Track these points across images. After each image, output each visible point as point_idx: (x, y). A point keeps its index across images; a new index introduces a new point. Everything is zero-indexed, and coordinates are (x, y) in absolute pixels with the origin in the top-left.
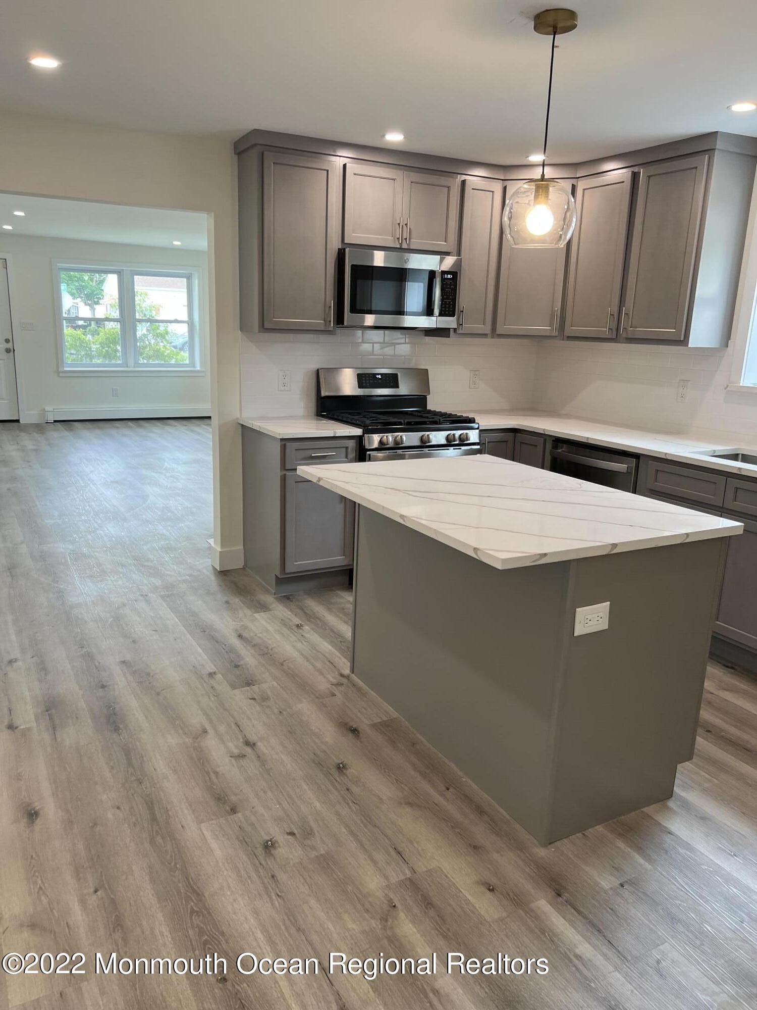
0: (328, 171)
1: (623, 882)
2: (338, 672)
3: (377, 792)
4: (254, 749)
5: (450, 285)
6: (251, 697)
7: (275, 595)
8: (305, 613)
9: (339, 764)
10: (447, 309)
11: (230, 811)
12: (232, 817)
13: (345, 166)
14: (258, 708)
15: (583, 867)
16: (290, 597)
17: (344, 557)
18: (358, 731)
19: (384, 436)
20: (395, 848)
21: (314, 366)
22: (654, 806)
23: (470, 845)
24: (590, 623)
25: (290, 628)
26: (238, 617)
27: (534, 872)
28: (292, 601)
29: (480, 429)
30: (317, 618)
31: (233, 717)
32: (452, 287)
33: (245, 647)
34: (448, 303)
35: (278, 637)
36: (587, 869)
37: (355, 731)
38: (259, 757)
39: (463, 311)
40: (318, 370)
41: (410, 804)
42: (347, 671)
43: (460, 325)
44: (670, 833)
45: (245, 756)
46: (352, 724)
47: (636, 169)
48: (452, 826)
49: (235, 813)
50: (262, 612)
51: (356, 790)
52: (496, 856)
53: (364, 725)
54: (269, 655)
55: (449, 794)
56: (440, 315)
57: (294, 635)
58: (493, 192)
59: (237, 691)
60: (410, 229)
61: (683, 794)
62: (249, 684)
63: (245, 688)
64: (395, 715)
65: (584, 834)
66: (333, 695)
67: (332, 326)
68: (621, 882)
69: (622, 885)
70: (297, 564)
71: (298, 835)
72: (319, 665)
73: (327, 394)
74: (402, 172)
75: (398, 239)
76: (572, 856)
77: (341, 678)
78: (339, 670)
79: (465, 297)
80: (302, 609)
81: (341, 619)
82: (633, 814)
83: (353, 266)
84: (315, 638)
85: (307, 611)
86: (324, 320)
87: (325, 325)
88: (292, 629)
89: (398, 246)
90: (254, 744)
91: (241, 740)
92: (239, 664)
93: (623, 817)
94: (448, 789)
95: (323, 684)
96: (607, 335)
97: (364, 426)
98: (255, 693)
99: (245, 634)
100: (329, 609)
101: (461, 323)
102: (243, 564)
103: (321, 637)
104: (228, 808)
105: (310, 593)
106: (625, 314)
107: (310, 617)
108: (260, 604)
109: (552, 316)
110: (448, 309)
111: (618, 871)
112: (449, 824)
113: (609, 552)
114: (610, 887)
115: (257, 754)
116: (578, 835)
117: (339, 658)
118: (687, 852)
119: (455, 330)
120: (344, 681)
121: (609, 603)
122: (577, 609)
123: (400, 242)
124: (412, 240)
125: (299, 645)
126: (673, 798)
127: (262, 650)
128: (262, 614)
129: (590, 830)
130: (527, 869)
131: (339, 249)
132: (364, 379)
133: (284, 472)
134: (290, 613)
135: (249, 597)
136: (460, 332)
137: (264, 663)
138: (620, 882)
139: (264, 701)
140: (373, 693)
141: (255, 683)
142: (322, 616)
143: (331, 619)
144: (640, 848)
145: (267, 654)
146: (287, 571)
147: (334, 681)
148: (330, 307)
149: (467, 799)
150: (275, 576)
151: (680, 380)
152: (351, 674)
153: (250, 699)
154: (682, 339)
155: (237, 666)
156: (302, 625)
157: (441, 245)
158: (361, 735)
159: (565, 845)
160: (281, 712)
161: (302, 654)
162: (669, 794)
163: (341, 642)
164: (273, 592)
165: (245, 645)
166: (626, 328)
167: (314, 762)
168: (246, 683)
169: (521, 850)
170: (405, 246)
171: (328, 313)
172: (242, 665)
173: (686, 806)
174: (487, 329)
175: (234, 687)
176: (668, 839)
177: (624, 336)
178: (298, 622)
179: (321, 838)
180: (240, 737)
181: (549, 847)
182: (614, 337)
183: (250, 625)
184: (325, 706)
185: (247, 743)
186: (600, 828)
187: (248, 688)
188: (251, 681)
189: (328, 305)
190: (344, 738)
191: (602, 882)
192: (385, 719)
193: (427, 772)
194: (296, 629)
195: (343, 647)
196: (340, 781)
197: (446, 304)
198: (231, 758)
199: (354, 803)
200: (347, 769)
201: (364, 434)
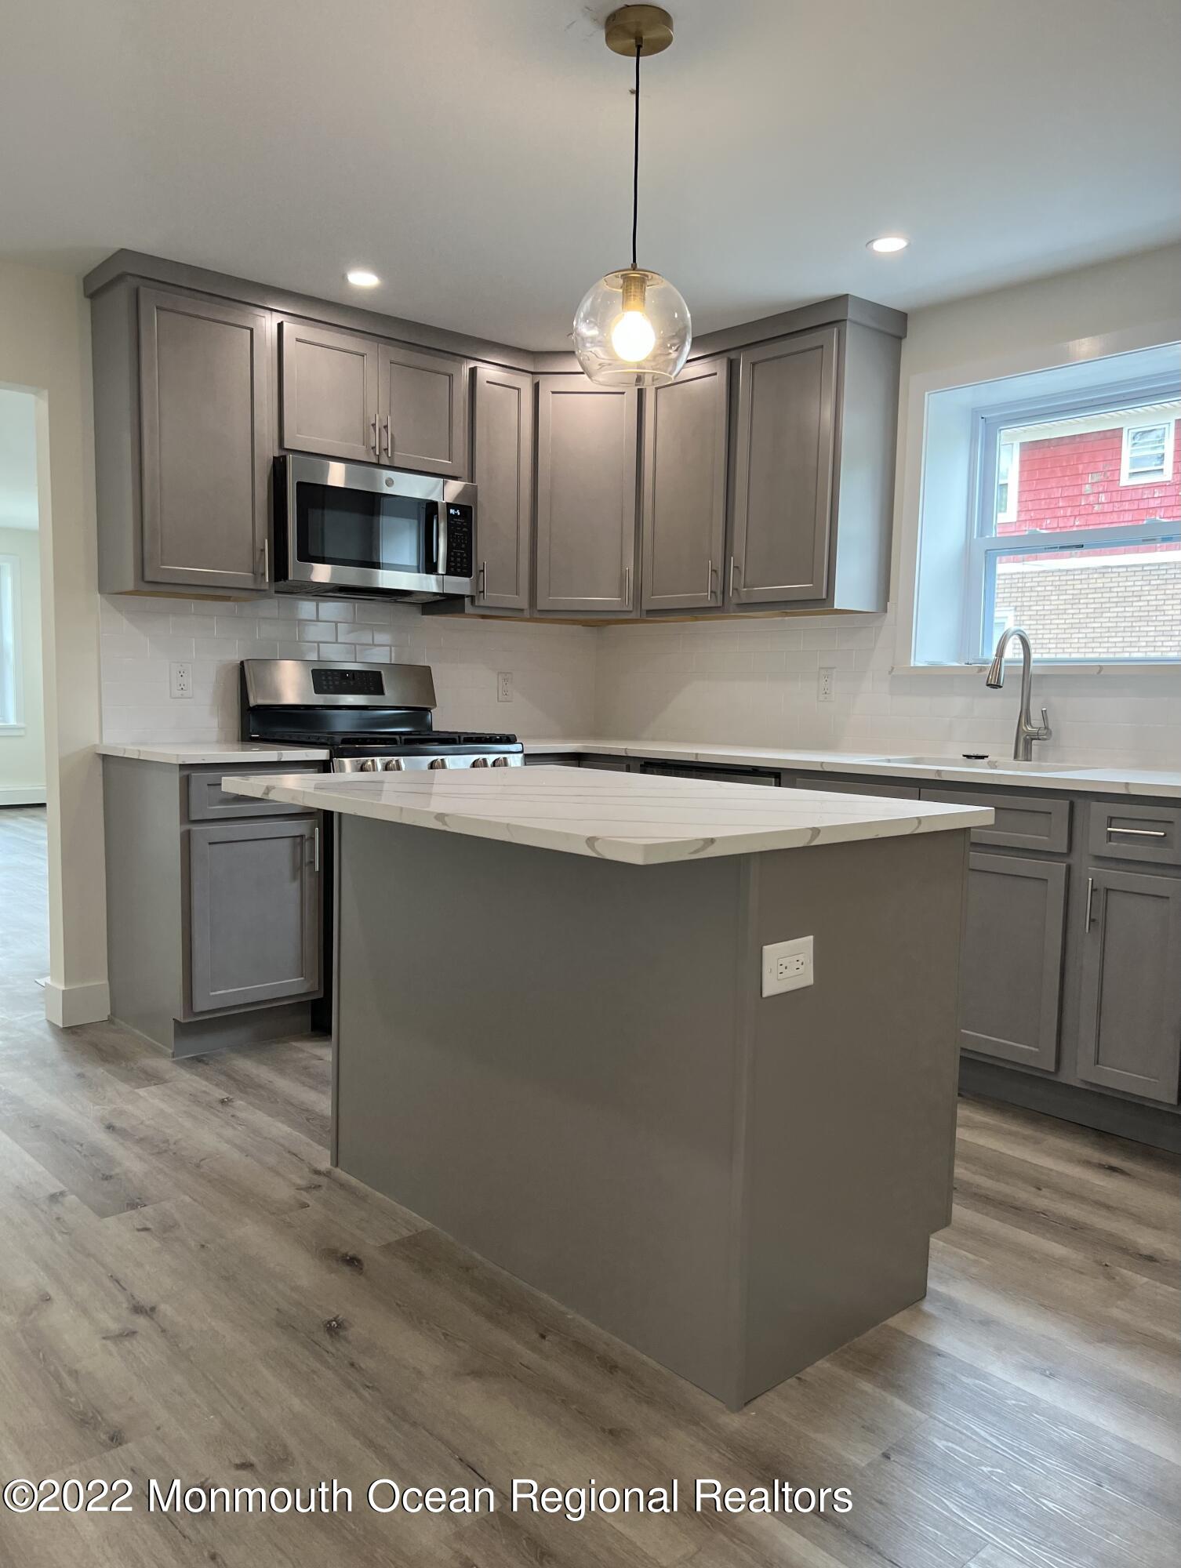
0: (252, 330)
1: (888, 1450)
2: (309, 1168)
3: (411, 1361)
4: (152, 1319)
5: (462, 526)
6: (140, 1227)
7: (173, 1057)
8: (235, 1080)
9: (329, 1322)
10: (459, 565)
11: (109, 1442)
12: (113, 1452)
13: (280, 326)
14: (156, 1244)
15: (812, 1435)
16: (205, 1059)
17: (302, 978)
18: (359, 1261)
19: (367, 761)
20: (460, 1459)
21: (237, 658)
22: (904, 1313)
23: (604, 1430)
24: (787, 973)
25: (209, 1106)
26: (105, 1098)
27: (730, 1459)
28: (207, 1064)
29: (525, 753)
30: (260, 1086)
31: (103, 1265)
32: (465, 529)
33: (122, 1144)
34: (459, 554)
35: (188, 1124)
36: (819, 1437)
37: (353, 1262)
38: (163, 1331)
39: (483, 571)
40: (242, 663)
41: (477, 1374)
42: (325, 1164)
43: (480, 592)
44: (939, 1355)
45: (134, 1333)
46: (343, 1250)
47: (733, 355)
48: (563, 1401)
49: (120, 1444)
50: (150, 1085)
51: (367, 1363)
52: (656, 1442)
53: (369, 1246)
54: (171, 1153)
55: (546, 1345)
56: (448, 573)
57: (217, 1116)
58: (519, 389)
59: (110, 1221)
60: (392, 435)
61: (942, 1289)
62: (133, 1206)
63: (128, 1212)
64: (427, 1224)
65: (799, 1379)
66: (305, 1206)
67: (267, 581)
68: (884, 1450)
69: (886, 1456)
70: (214, 996)
71: (259, 1467)
72: (271, 1160)
73: (261, 702)
74: (376, 344)
75: (374, 448)
76: (788, 1420)
77: (315, 1177)
78: (310, 1164)
79: (486, 548)
80: (229, 1076)
81: (303, 1083)
82: (871, 1332)
83: (300, 484)
84: (260, 1118)
85: (237, 1077)
86: (253, 573)
87: (255, 580)
88: (212, 1108)
89: (374, 460)
90: (153, 1309)
91: (125, 1305)
92: (113, 1173)
93: (856, 1339)
94: (543, 1337)
95: (282, 1192)
96: (710, 602)
97: (332, 745)
98: (147, 1220)
99: (118, 1123)
100: (281, 1072)
101: (481, 590)
102: (109, 1013)
103: (270, 1115)
104: (104, 1437)
105: (239, 1049)
106: (734, 567)
107: (246, 1086)
108: (145, 1072)
109: (622, 579)
110: (461, 563)
111: (873, 1432)
112: (557, 1398)
113: (808, 843)
114: (866, 1463)
115: (160, 1326)
116: (789, 1381)
117: (308, 1144)
118: (977, 1381)
119: (472, 598)
120: (323, 1180)
121: (811, 937)
122: (765, 947)
123: (377, 453)
124: (395, 453)
125: (229, 1132)
126: (927, 1297)
127: (157, 1146)
128: (153, 1088)
129: (808, 1369)
130: (715, 1456)
131: (274, 457)
132: (323, 678)
133: (187, 827)
134: (204, 1083)
135: (123, 1065)
136: (482, 603)
137: (161, 1166)
138: (881, 1452)
139: (165, 1232)
140: (379, 1194)
141: (146, 1203)
142: (266, 1082)
143: (284, 1085)
144: (900, 1387)
145: (166, 1151)
146: (198, 1008)
147: (302, 1183)
148: (263, 550)
149: (582, 1349)
150: (173, 1022)
151: (820, 668)
152: (333, 1168)
153: (139, 1230)
154: (824, 597)
155: (107, 1178)
156: (230, 1100)
157: (443, 463)
158: (365, 1267)
159: (773, 1403)
160: (203, 1246)
161: (235, 1145)
162: (919, 1292)
163: (308, 1120)
164: (170, 1051)
165: (121, 1141)
166: (737, 589)
167: (278, 1324)
168: (128, 1204)
169: (697, 1424)
170: (385, 461)
171: (260, 558)
172: (118, 1174)
173: (951, 1306)
174: (522, 602)
175: (102, 1214)
176: (937, 1363)
177: (735, 601)
178: (224, 1095)
179: (308, 1463)
180: (121, 1298)
181: (745, 1410)
182: (720, 604)
183: (129, 1108)
184: (290, 1226)
185: (138, 1309)
186: (823, 1364)
187: (133, 1212)
188: (138, 1200)
189: (258, 545)
190: (333, 1275)
191: (852, 1457)
192: (405, 1233)
193: (500, 1312)
194: (219, 1107)
195: (312, 1128)
196: (334, 1351)
197: (455, 556)
198: (104, 1341)
199: (368, 1387)
200: (345, 1329)
201: (331, 757)
